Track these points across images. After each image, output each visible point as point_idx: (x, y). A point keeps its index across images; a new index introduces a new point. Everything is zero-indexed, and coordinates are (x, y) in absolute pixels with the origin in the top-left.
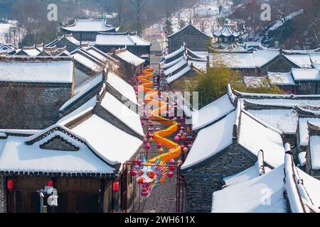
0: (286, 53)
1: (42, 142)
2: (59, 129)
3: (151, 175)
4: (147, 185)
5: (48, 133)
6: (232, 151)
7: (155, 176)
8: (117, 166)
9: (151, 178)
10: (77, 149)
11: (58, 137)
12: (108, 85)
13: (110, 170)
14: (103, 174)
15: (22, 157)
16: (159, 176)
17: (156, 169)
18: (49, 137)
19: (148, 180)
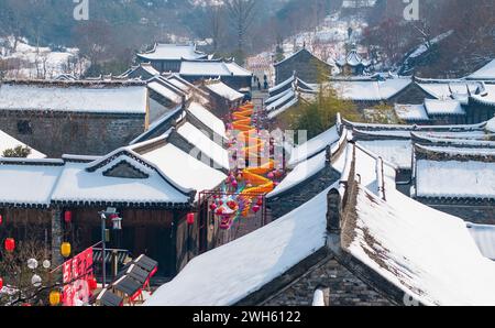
0: (420, 82)
1: (105, 168)
2: (126, 153)
3: (231, 205)
4: (227, 216)
5: (112, 158)
6: (325, 176)
7: (237, 207)
8: (192, 193)
9: (232, 208)
10: (147, 176)
11: (124, 162)
12: (188, 113)
13: (184, 199)
14: (176, 204)
15: (81, 185)
16: (242, 208)
17: (238, 199)
18: (114, 163)
19: (228, 211)
